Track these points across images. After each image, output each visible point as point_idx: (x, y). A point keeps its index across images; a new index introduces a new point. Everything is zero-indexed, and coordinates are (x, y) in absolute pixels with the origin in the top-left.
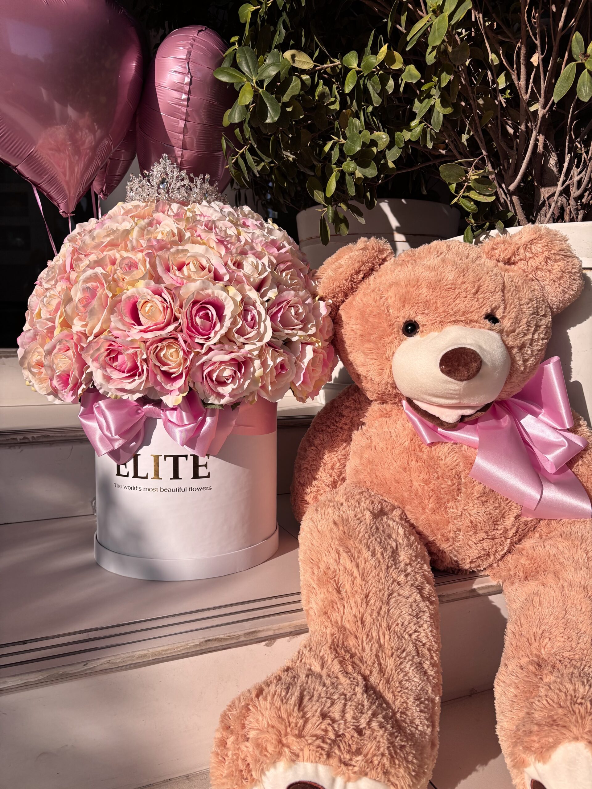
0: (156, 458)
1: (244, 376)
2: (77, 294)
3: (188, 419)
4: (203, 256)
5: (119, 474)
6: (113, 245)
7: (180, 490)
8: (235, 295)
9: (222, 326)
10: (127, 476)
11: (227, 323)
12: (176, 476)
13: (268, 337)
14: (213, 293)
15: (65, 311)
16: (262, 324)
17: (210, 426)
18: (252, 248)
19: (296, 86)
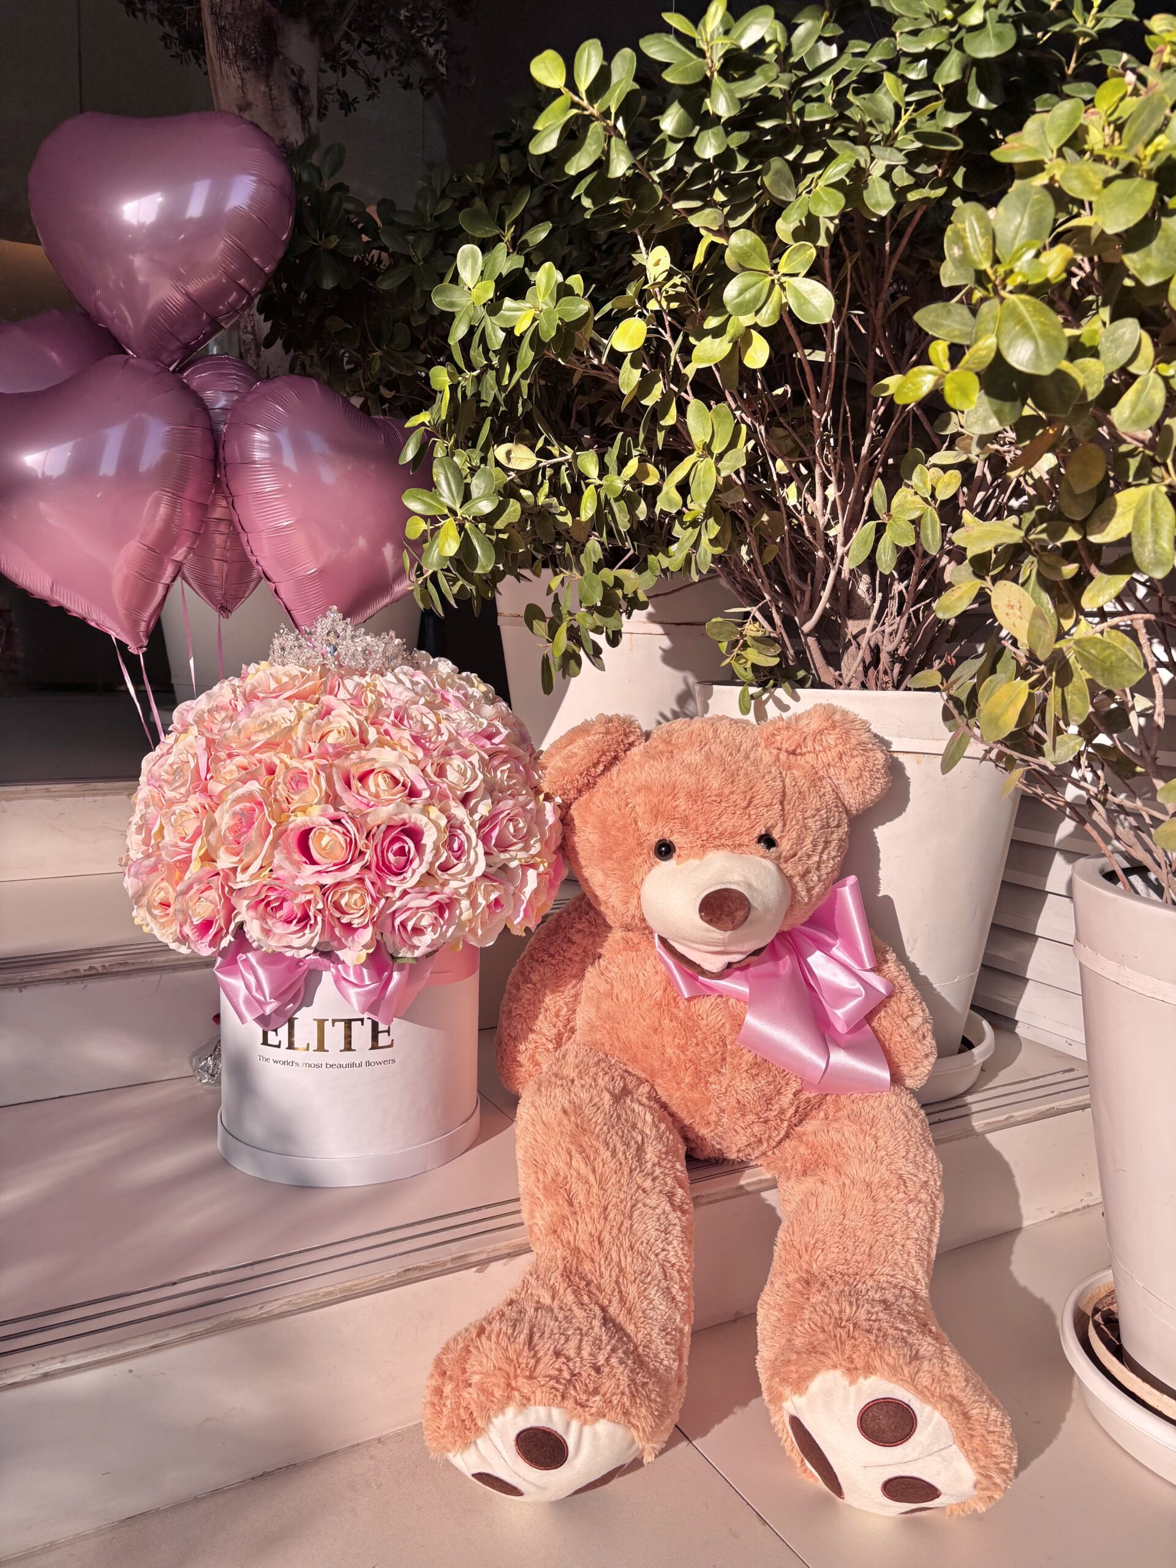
0: (321, 1023)
1: (449, 923)
2: (224, 819)
3: (370, 978)
4: (396, 766)
5: (265, 1042)
6: (270, 745)
7: (353, 1065)
8: (438, 817)
9: (421, 861)
10: (279, 1046)
11: (428, 856)
12: (348, 1047)
13: (480, 868)
14: (410, 818)
15: (208, 841)
16: (472, 853)
17: (398, 985)
18: (459, 746)
19: (514, 511)
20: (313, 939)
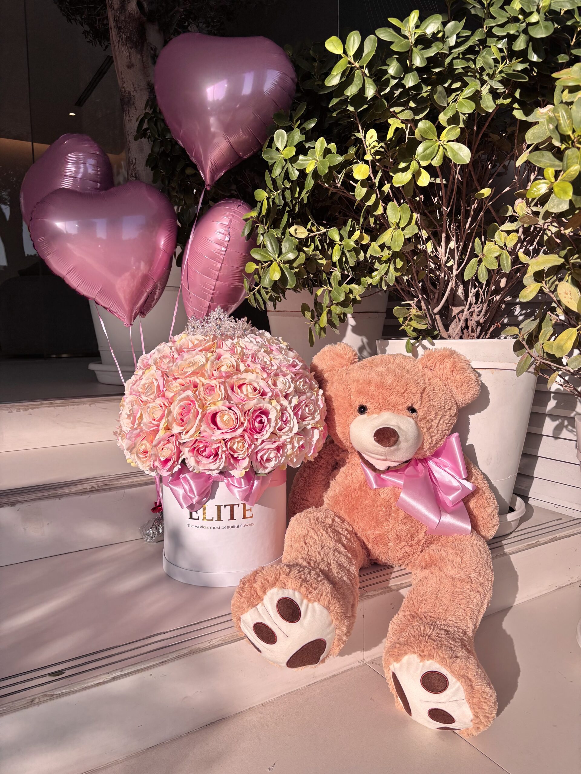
0: (219, 507)
1: (282, 456)
2: (176, 409)
3: (245, 484)
4: (255, 381)
5: (191, 518)
6: (194, 373)
7: (235, 527)
8: (276, 405)
9: (270, 426)
10: (198, 519)
11: (273, 424)
12: (232, 518)
13: (296, 429)
14: (264, 406)
15: (168, 420)
16: (292, 421)
17: (257, 486)
18: (281, 371)
19: (302, 258)
20: (220, 465)
